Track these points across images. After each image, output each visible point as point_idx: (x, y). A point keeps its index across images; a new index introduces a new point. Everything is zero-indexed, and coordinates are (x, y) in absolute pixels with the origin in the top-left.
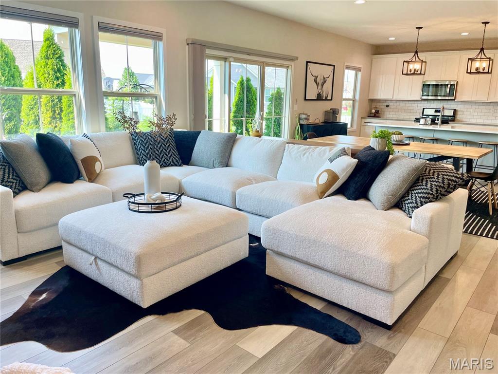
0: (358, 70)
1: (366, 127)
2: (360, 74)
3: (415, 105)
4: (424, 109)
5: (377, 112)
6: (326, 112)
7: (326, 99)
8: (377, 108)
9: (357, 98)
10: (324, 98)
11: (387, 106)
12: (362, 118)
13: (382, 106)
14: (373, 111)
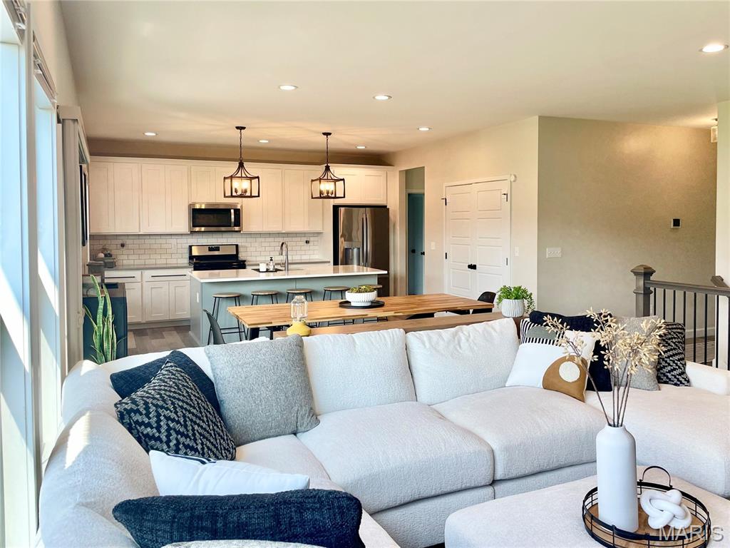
3: (173, 241)
4: (190, 247)
5: (108, 255)
8: (105, 249)
11: (123, 245)
13: (113, 247)
14: (101, 256)
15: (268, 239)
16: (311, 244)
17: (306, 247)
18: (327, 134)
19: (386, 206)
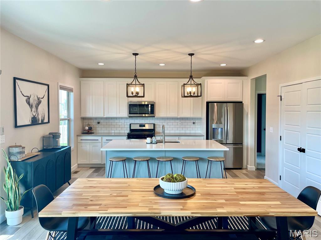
0: (69, 90)
1: (83, 145)
2: (72, 94)
3: (123, 121)
4: (130, 124)
5: (90, 129)
6: (44, 137)
7: (43, 123)
8: (89, 125)
9: (72, 117)
10: (40, 122)
11: (99, 123)
12: (77, 136)
13: (93, 124)
14: (87, 128)
15: (171, 121)
16: (196, 124)
17: (193, 126)
18: (191, 55)
19: (242, 102)
